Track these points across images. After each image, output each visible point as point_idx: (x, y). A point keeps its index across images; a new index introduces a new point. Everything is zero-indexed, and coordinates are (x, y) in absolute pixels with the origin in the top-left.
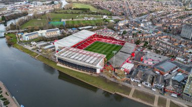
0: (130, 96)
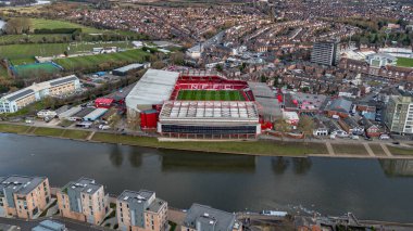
0: (332, 154)
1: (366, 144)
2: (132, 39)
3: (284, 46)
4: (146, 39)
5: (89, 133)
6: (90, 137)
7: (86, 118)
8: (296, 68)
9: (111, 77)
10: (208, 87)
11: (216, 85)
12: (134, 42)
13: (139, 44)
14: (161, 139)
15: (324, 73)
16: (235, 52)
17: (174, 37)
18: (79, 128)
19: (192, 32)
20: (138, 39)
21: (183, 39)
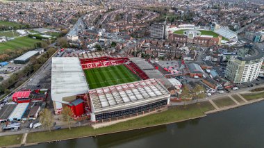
1: (229, 95)
2: (15, 28)
3: (127, 27)
4: (27, 27)
5: (21, 136)
6: (24, 141)
7: (11, 118)
8: (146, 42)
9: (15, 66)
10: (100, 65)
11: (105, 63)
12: (18, 31)
13: (22, 32)
14: (96, 126)
15: (164, 44)
16: (100, 34)
17: (48, 24)
18: (7, 133)
19: (60, 20)
20: (20, 28)
21: (56, 26)
